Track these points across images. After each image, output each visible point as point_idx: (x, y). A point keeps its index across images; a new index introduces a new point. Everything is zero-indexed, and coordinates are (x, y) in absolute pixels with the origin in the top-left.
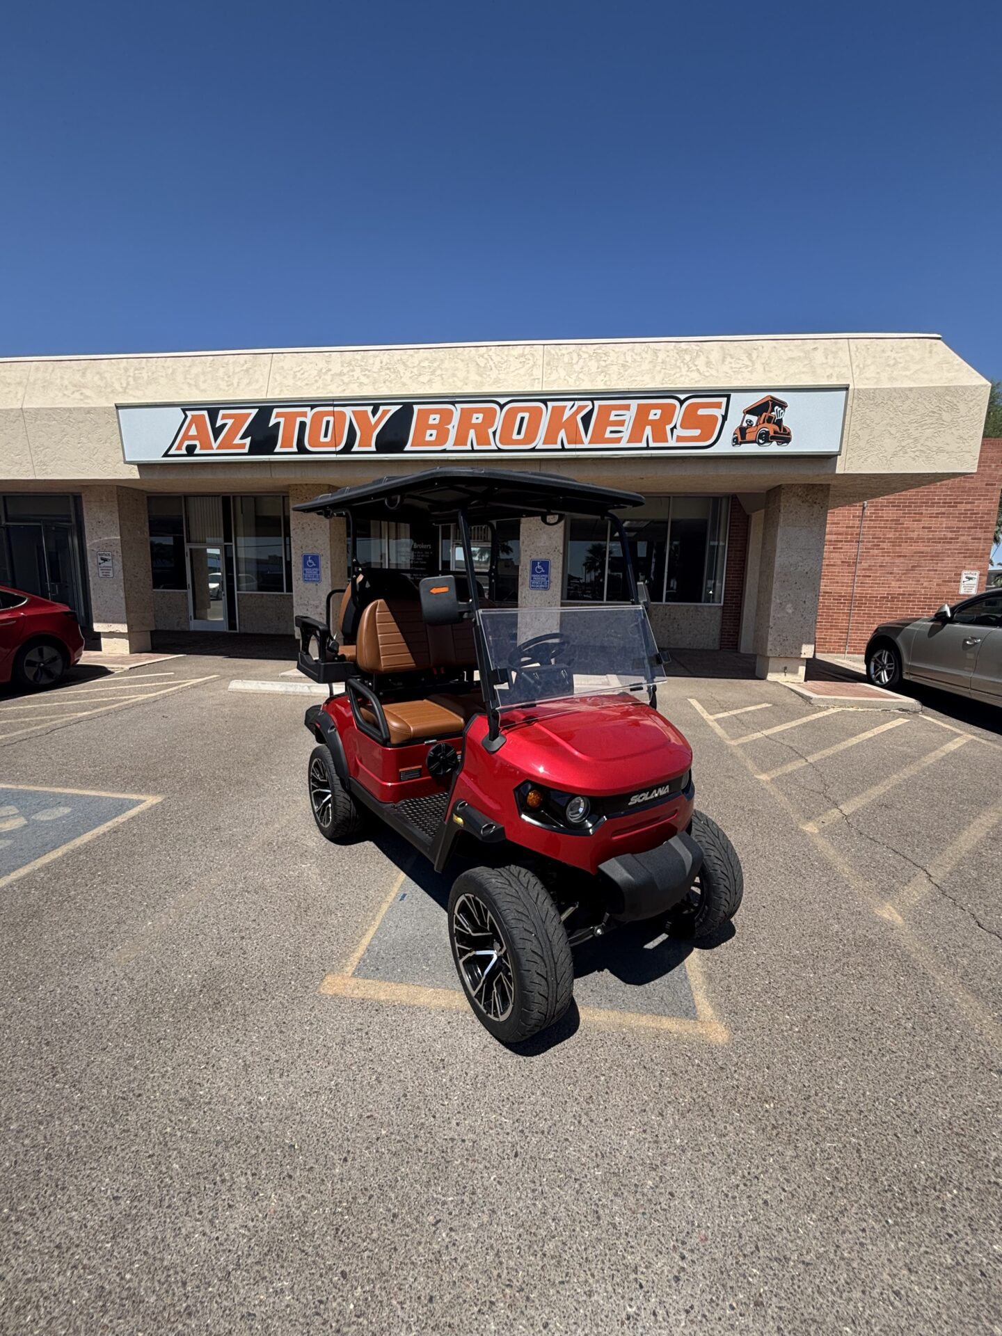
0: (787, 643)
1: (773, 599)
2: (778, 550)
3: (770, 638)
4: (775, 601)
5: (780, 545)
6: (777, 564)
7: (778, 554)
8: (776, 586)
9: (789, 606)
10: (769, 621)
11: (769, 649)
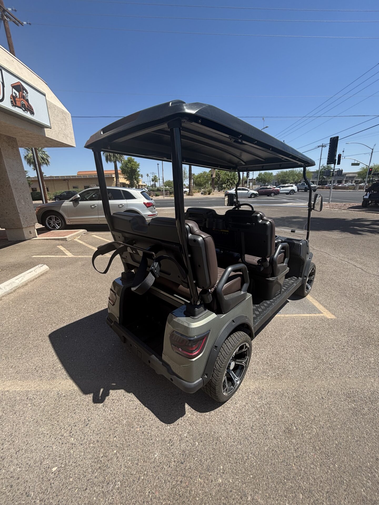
0: (27, 219)
1: (15, 198)
2: (8, 172)
3: (21, 219)
4: (16, 199)
5: (8, 169)
6: (10, 180)
7: (8, 174)
8: (14, 191)
9: (22, 201)
10: (17, 211)
11: (22, 224)
